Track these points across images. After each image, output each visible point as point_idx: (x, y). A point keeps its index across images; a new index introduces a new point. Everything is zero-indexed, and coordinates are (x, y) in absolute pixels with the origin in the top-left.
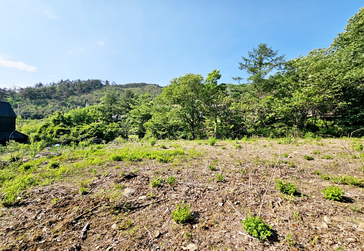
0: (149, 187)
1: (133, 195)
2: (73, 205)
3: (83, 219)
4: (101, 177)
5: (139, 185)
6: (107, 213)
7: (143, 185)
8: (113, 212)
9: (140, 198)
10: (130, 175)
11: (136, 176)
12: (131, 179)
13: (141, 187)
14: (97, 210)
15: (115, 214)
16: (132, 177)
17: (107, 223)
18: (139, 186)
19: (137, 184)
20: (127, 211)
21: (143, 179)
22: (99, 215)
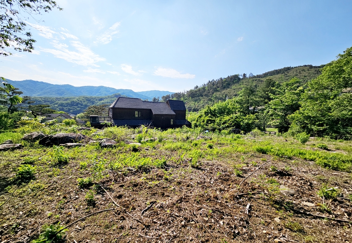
0: (314, 194)
1: (292, 195)
2: (232, 182)
3: (244, 198)
4: (249, 166)
5: (299, 187)
6: (266, 203)
7: (305, 189)
8: (273, 204)
9: (305, 203)
10: (283, 172)
11: (290, 175)
12: (284, 177)
13: (302, 191)
14: (255, 195)
15: (274, 207)
16: (285, 175)
17: (268, 212)
18: (299, 189)
19: (295, 185)
20: (290, 211)
21: (302, 182)
22: (258, 201)
